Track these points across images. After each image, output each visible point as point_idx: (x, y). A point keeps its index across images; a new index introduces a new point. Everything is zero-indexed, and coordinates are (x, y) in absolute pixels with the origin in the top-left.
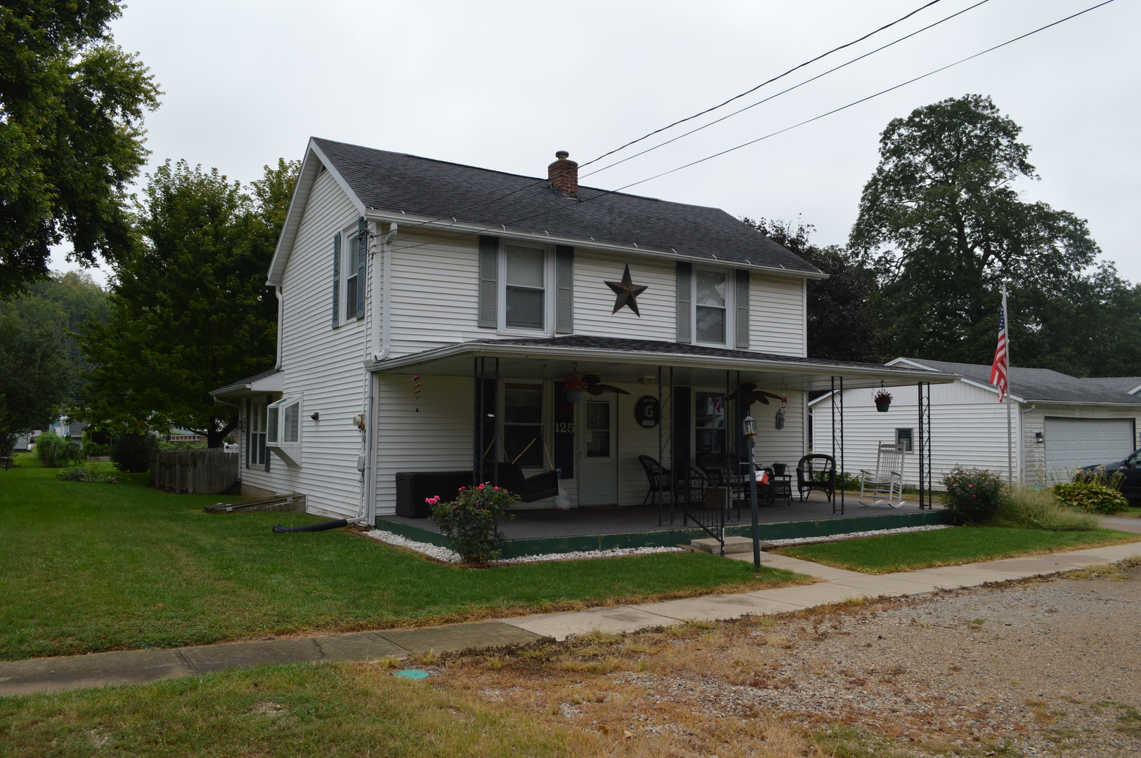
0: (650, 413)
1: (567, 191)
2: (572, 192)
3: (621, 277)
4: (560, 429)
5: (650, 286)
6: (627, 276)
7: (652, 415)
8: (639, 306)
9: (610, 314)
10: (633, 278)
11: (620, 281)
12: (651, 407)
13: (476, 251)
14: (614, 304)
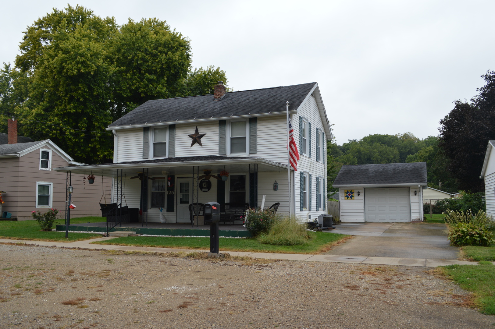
0: (205, 186)
1: (217, 97)
2: (219, 97)
3: (194, 132)
4: (169, 193)
5: (207, 133)
6: (197, 131)
7: (206, 187)
8: (202, 142)
9: (190, 147)
10: (199, 131)
11: (194, 134)
12: (206, 183)
13: (142, 133)
14: (191, 143)
